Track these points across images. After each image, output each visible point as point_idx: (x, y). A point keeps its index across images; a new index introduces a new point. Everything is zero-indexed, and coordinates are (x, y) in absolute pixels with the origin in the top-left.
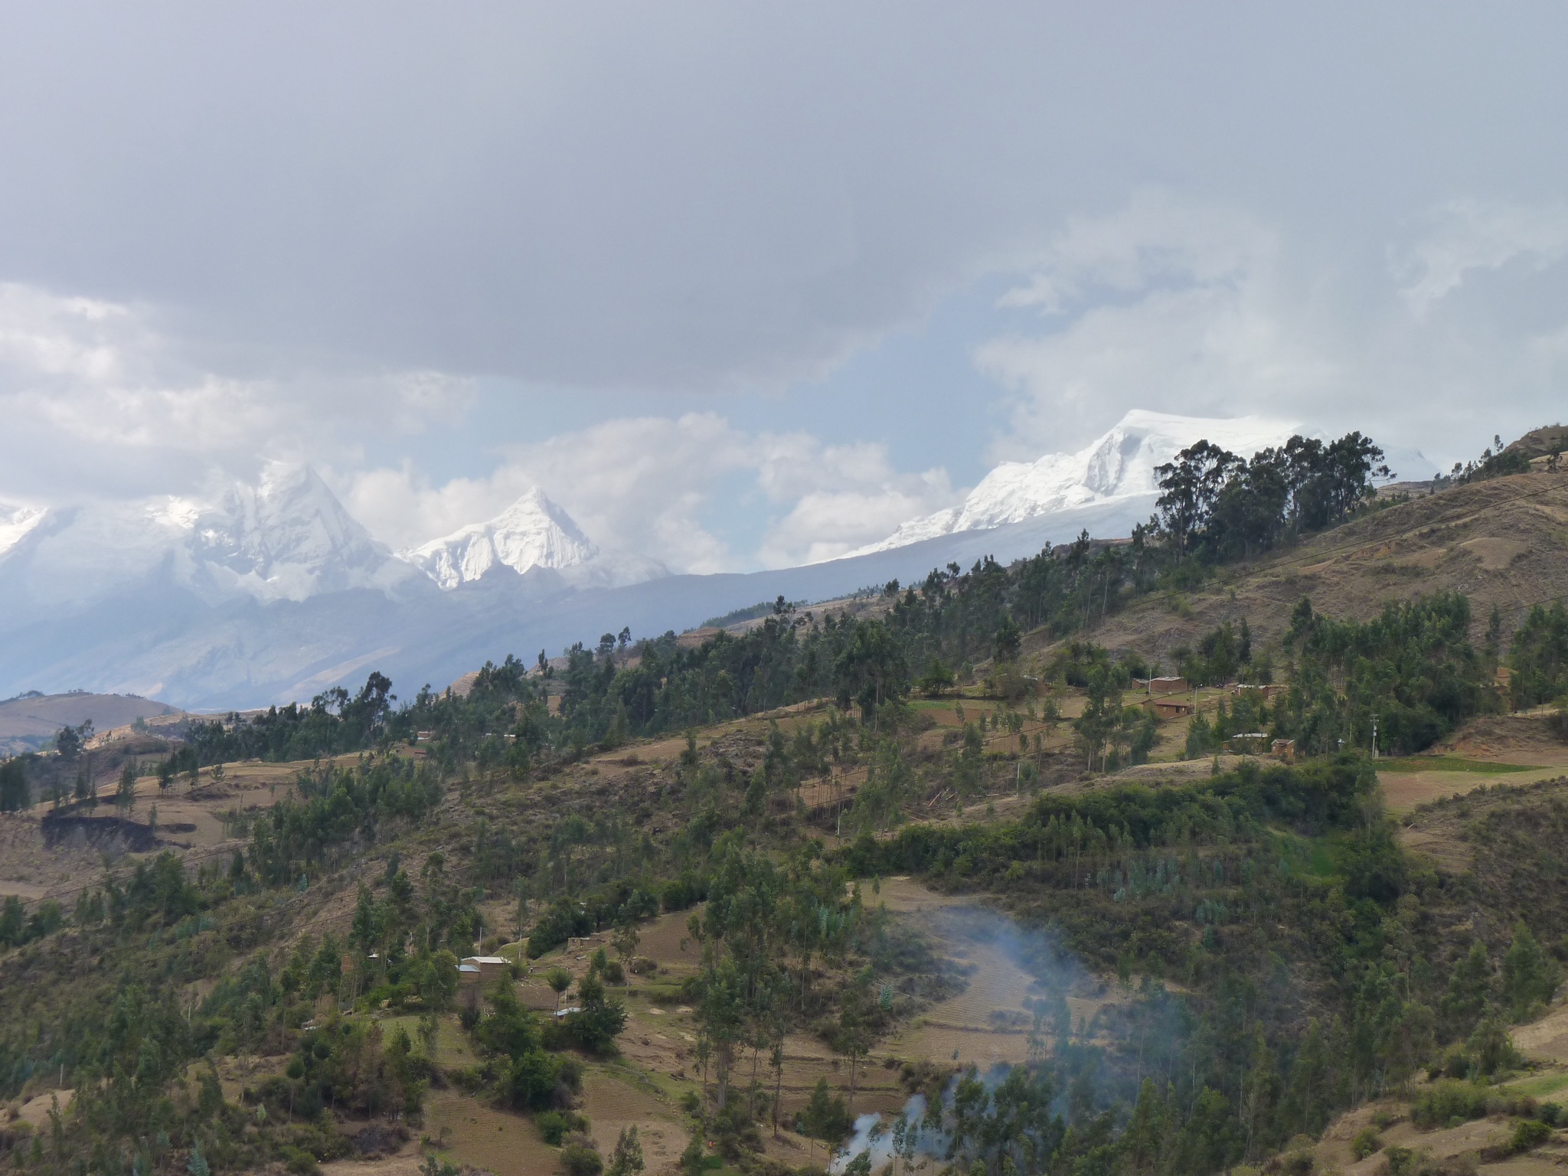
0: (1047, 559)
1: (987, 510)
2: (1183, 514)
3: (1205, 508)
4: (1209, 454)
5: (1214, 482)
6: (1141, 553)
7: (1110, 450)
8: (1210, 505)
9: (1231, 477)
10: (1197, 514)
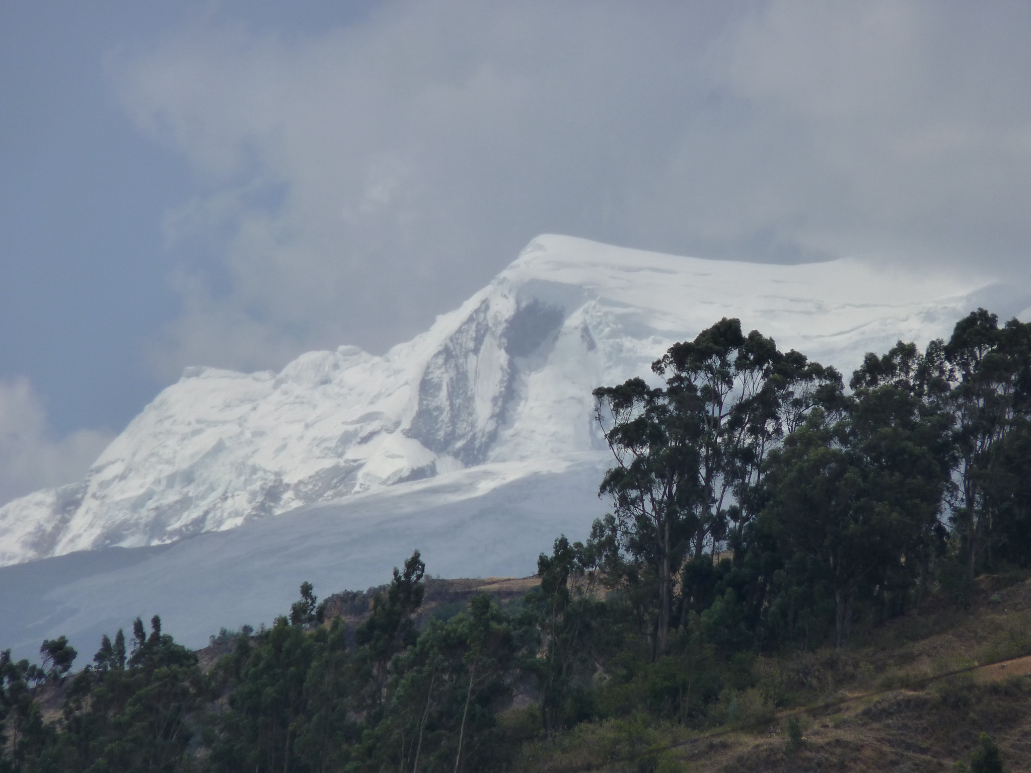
0: (308, 629)
1: (149, 495)
2: (672, 515)
3: (729, 501)
4: (742, 358)
5: (753, 431)
6: (560, 619)
7: (479, 341)
8: (743, 492)
9: (800, 418)
10: (708, 517)
